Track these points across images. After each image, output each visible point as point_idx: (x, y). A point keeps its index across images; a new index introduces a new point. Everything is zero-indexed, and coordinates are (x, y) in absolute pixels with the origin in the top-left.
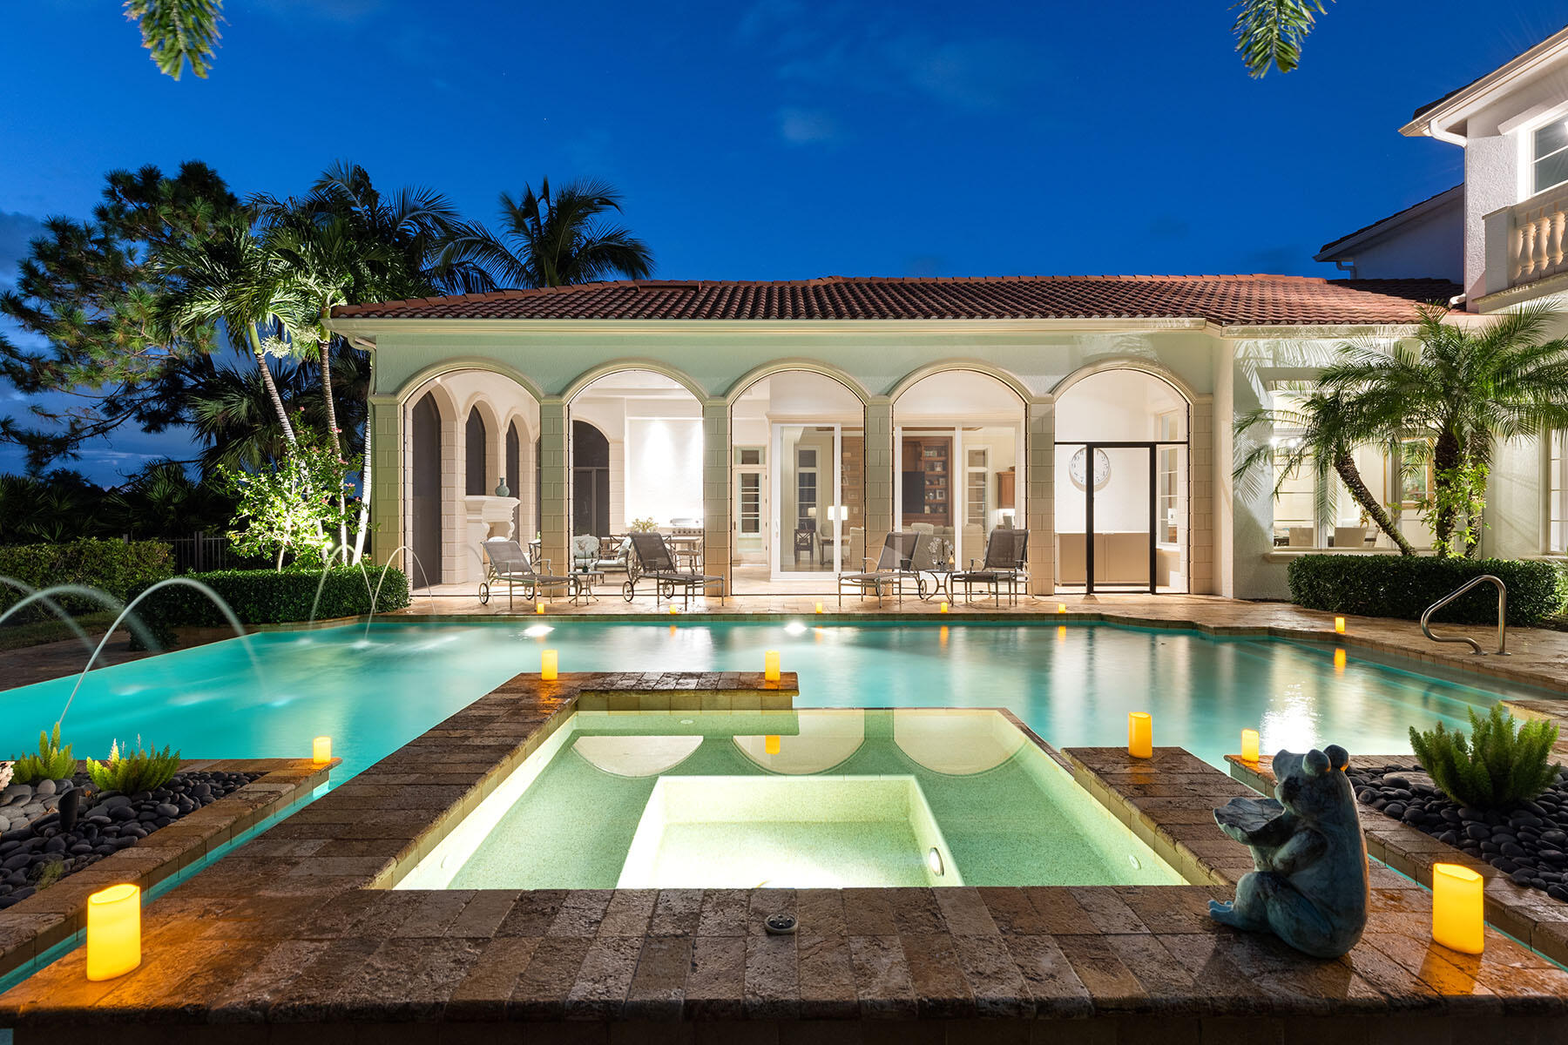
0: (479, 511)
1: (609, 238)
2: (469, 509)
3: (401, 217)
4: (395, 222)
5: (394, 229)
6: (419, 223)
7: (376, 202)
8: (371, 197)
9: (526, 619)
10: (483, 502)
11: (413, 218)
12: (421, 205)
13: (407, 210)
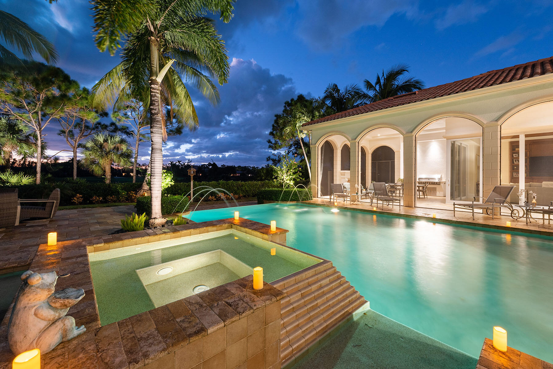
0: (344, 175)
1: (406, 82)
2: (342, 174)
3: (346, 94)
4: (344, 96)
5: (344, 98)
6: (351, 94)
7: (339, 92)
8: (338, 91)
9: (332, 207)
10: (345, 172)
11: (349, 93)
12: (351, 89)
13: (347, 92)
